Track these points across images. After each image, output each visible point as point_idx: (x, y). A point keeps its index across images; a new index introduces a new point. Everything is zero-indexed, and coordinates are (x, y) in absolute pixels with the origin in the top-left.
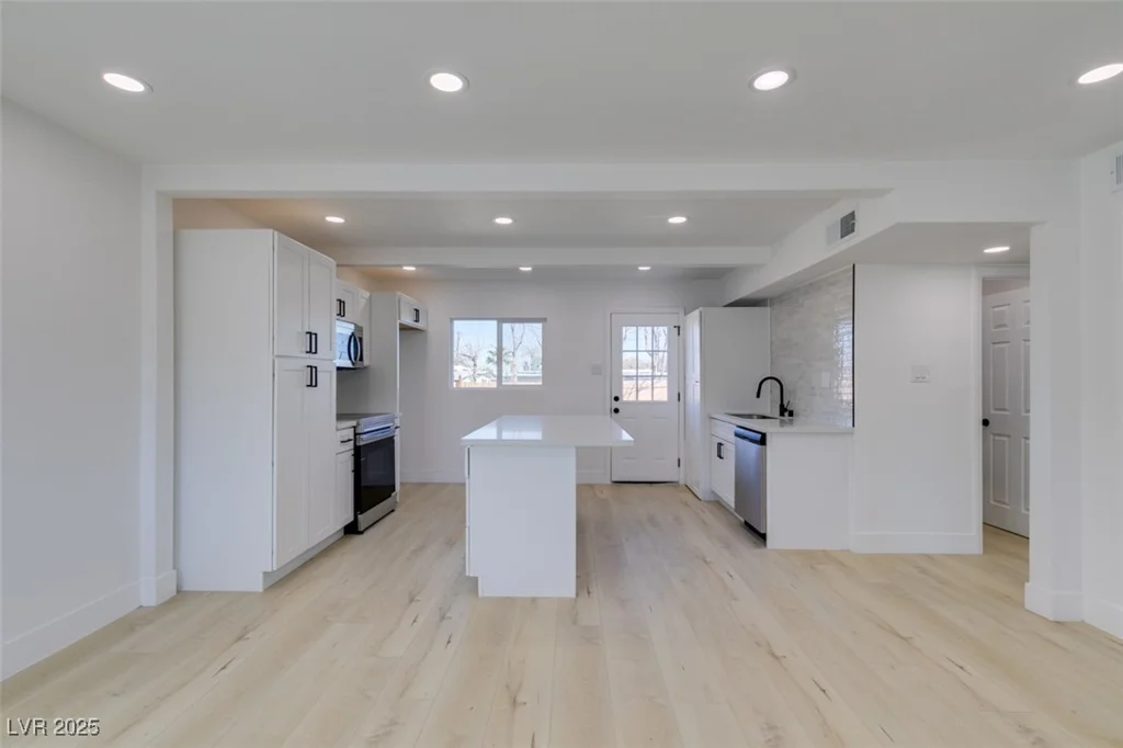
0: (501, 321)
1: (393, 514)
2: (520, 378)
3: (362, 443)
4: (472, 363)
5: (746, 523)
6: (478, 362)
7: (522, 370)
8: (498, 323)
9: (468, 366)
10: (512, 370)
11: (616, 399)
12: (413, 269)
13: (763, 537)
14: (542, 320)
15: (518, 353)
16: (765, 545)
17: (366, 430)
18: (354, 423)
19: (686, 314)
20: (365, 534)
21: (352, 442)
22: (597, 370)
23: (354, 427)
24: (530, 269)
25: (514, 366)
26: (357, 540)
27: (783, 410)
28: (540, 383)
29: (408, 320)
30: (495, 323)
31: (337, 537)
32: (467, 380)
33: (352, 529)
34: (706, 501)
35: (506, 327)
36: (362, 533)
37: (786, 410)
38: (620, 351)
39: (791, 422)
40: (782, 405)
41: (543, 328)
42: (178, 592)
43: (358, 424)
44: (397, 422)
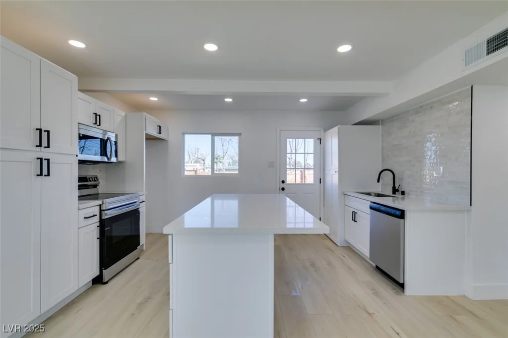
0: (214, 135)
1: (138, 261)
2: (226, 170)
3: (106, 217)
4: (203, 162)
5: (377, 267)
6: (206, 162)
7: (227, 165)
8: (212, 136)
9: (202, 164)
10: (223, 166)
11: (283, 182)
12: (156, 99)
13: (402, 286)
14: (239, 134)
15: (225, 157)
16: (404, 292)
17: (110, 207)
18: (100, 202)
19: (325, 131)
20: (110, 284)
21: (98, 217)
22: (272, 165)
23: (100, 205)
25: (223, 164)
26: (102, 289)
27: (395, 191)
28: (237, 172)
29: (154, 132)
30: (210, 136)
32: (201, 171)
33: (98, 281)
34: (341, 247)
35: (216, 138)
36: (107, 283)
37: (398, 191)
38: (285, 153)
39: (403, 199)
40: (394, 188)
41: (239, 140)
43: (103, 203)
44: (142, 198)
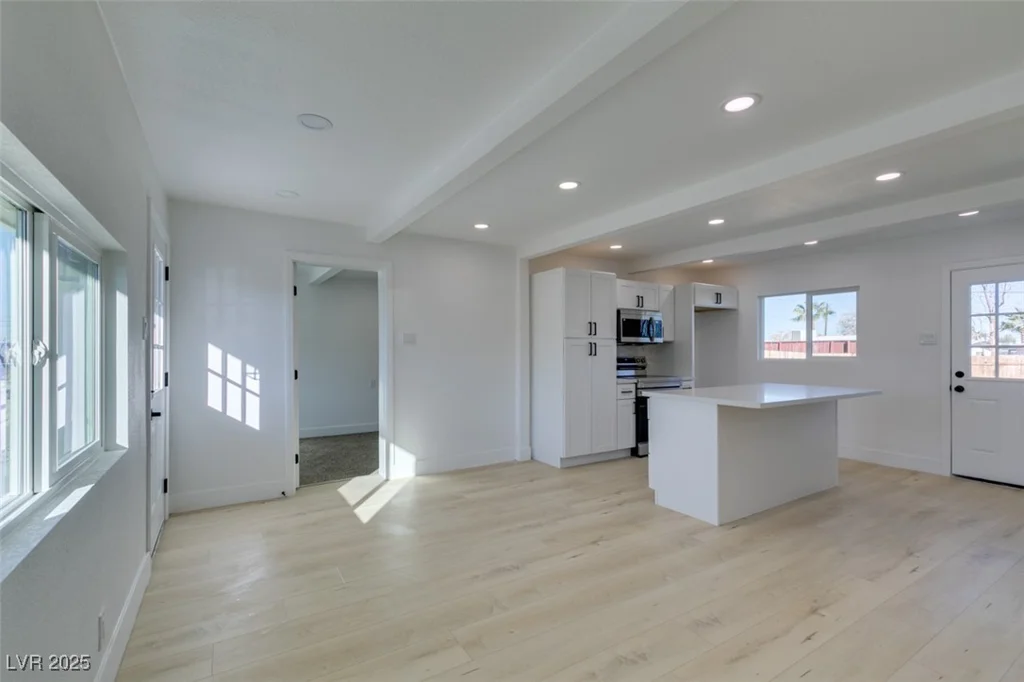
0: (810, 294)
8: (808, 295)
11: (960, 374)
12: (711, 261)
14: (856, 289)
18: (635, 381)
20: (644, 459)
21: (633, 394)
22: (928, 341)
23: (635, 384)
24: (815, 242)
29: (709, 302)
30: (804, 295)
31: (623, 455)
33: (634, 452)
36: (642, 458)
38: (967, 315)
41: (858, 298)
42: (532, 458)
43: (638, 382)
44: (688, 384)
